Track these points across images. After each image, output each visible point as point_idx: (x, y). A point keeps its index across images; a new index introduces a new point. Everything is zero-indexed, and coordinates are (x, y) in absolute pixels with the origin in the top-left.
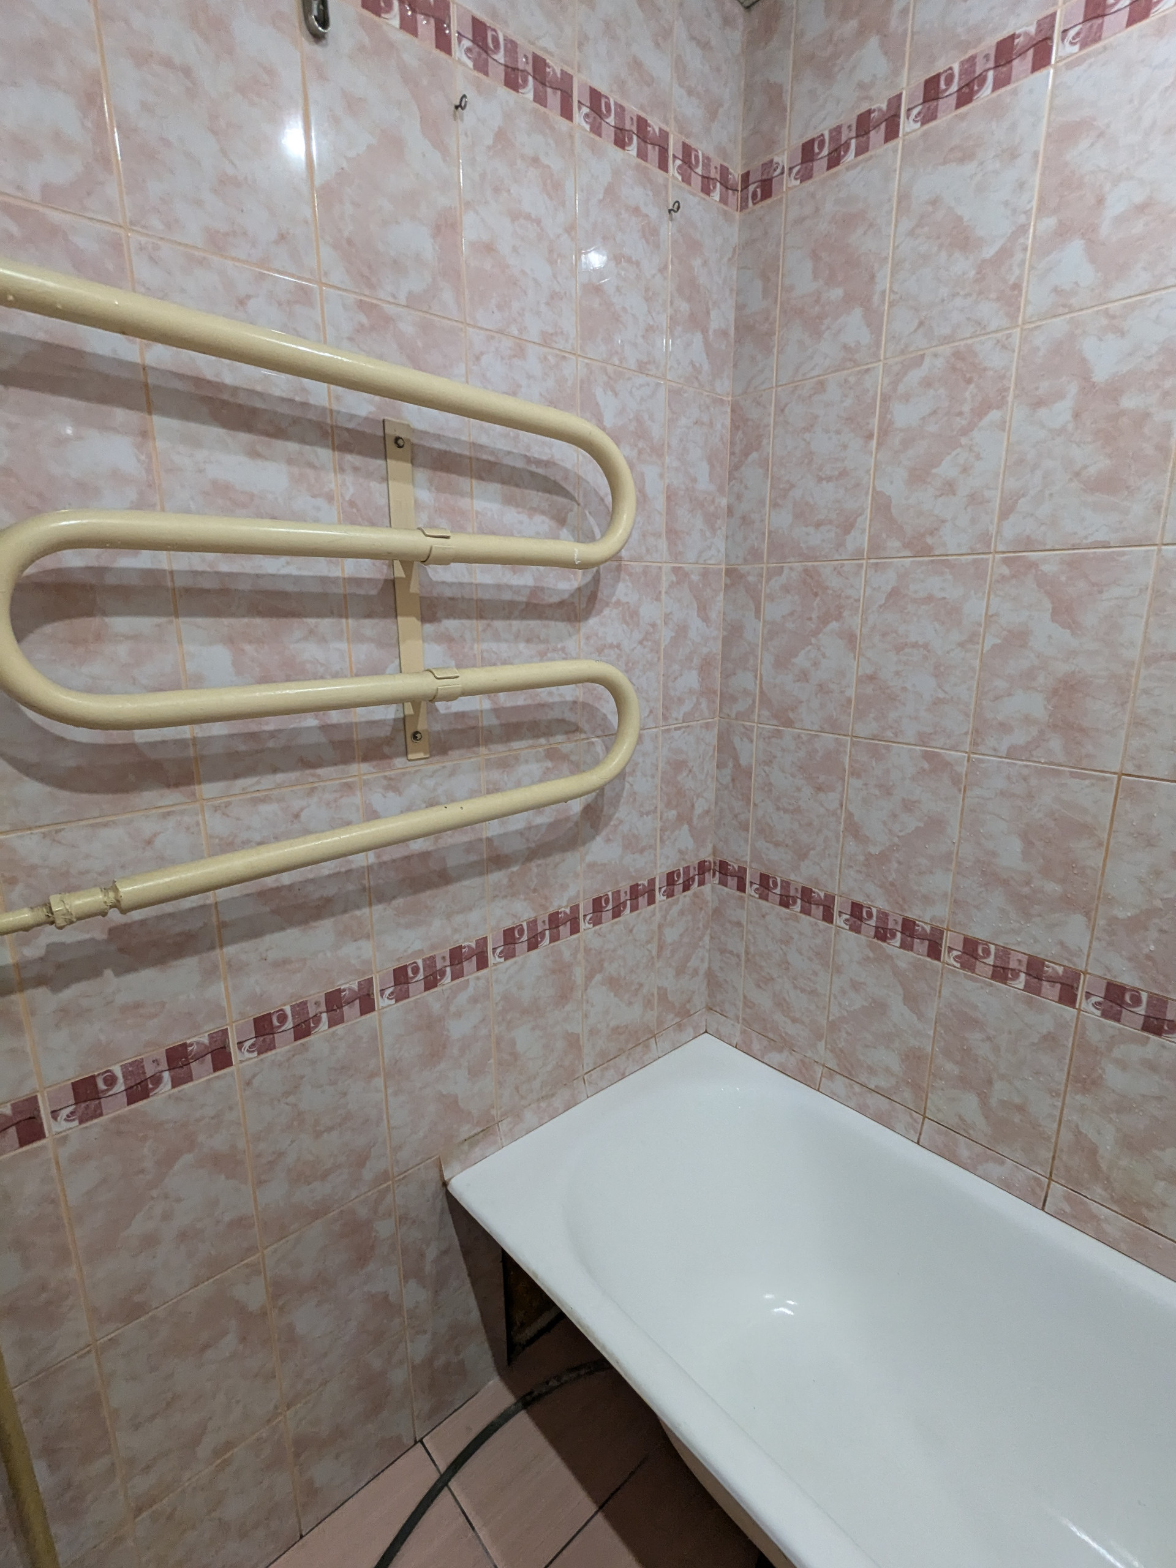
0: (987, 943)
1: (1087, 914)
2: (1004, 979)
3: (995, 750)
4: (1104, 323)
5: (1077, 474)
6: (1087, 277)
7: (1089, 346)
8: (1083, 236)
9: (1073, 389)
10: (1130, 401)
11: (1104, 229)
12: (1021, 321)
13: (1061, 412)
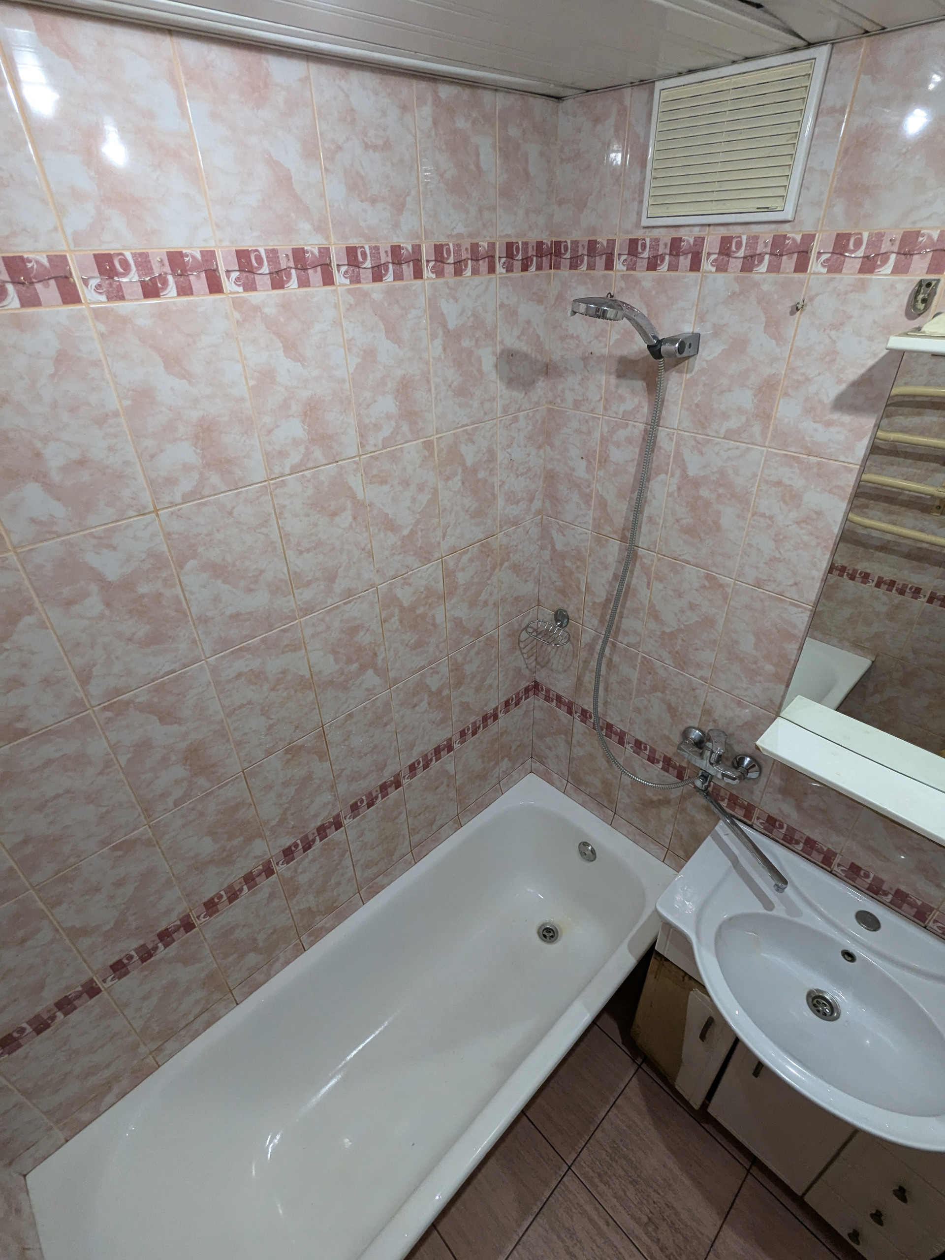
0: (217, 894)
1: (260, 836)
2: (236, 898)
3: (165, 810)
4: (95, 541)
5: (130, 640)
6: (59, 510)
7: (91, 558)
8: (36, 480)
9: (94, 588)
10: (143, 589)
11: (55, 476)
12: (9, 547)
13: (94, 604)
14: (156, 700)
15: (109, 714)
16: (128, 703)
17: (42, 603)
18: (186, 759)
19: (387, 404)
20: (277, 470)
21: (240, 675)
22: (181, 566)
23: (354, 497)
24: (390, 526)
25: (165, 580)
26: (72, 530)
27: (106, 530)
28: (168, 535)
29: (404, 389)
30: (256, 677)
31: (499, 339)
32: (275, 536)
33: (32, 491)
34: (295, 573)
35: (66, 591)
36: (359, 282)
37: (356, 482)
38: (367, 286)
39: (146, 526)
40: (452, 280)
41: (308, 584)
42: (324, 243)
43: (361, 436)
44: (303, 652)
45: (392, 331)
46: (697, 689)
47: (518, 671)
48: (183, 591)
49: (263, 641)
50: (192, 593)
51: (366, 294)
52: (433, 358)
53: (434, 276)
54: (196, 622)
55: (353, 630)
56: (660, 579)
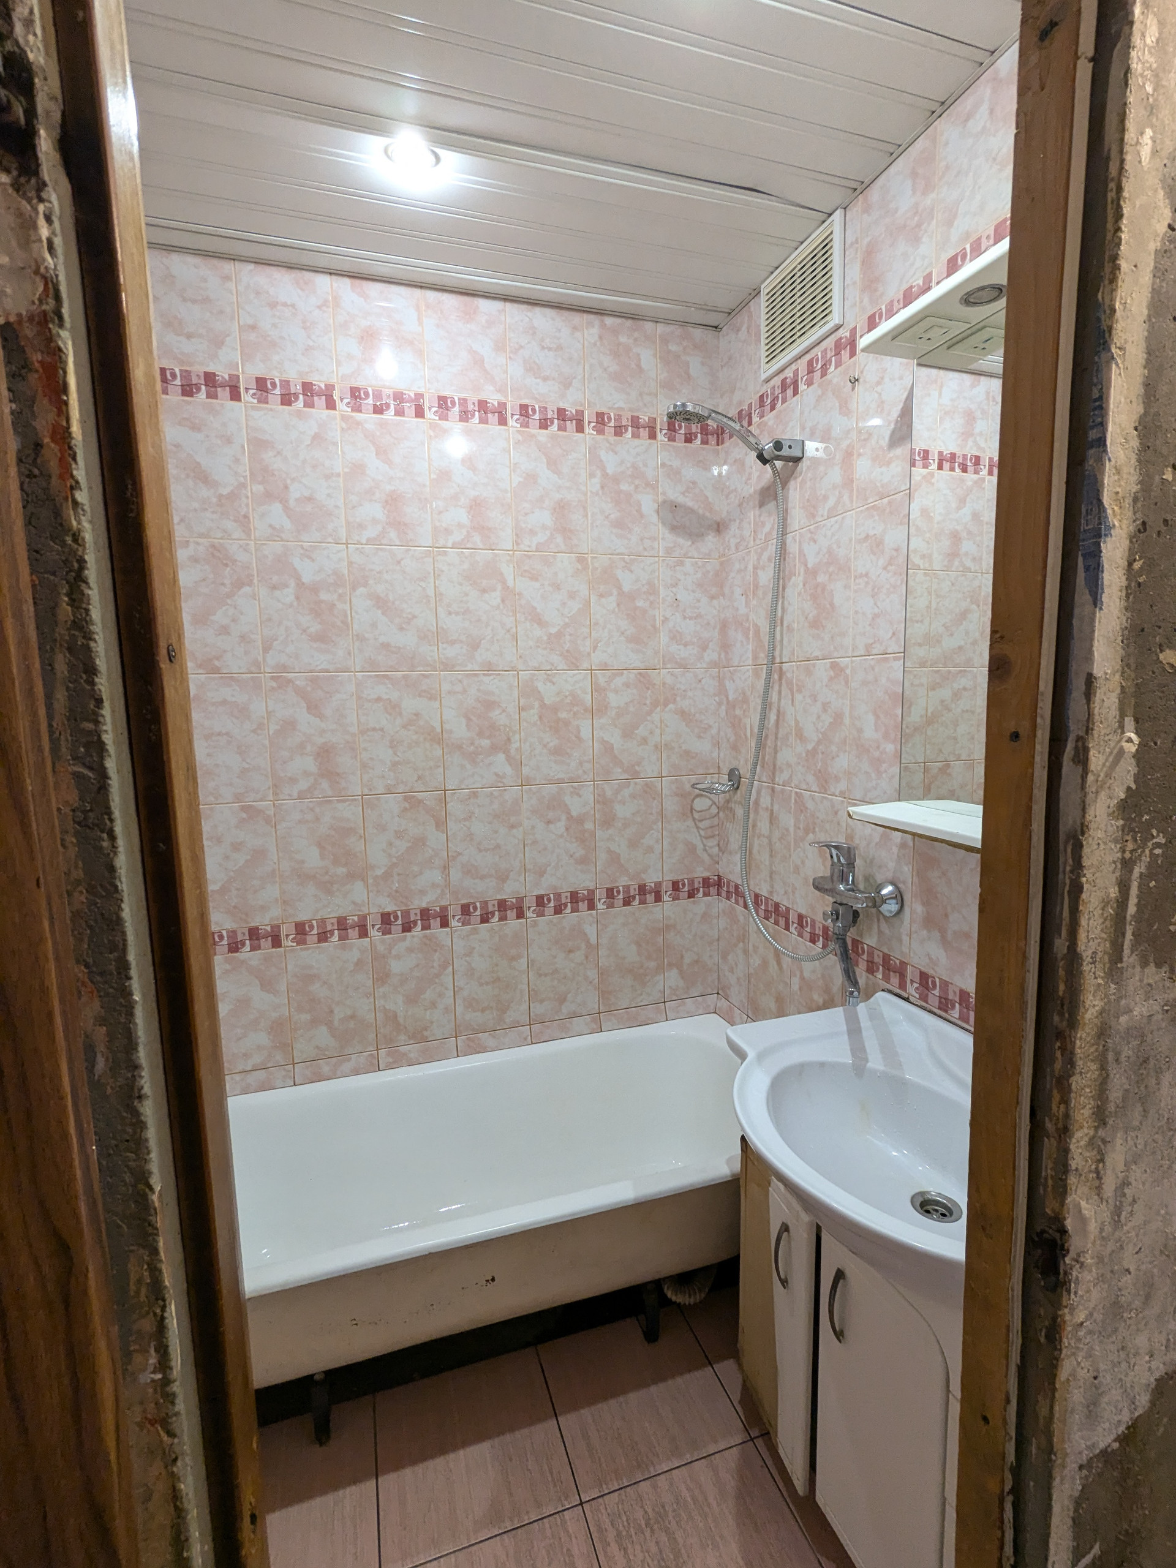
0: (310, 921)
1: (363, 880)
2: (325, 940)
3: (290, 795)
4: (302, 552)
5: (304, 631)
6: (287, 524)
7: (297, 562)
8: (281, 502)
9: (292, 583)
10: (324, 596)
11: (292, 503)
12: (253, 538)
13: (288, 595)
14: (309, 689)
15: (274, 684)
16: (289, 681)
17: (259, 581)
18: (318, 754)
19: (543, 517)
20: (441, 543)
21: (379, 699)
22: (354, 589)
23: (504, 582)
24: (538, 620)
25: (340, 596)
26: (292, 539)
27: (311, 546)
28: (350, 563)
29: (561, 509)
30: (393, 708)
31: (660, 490)
32: (431, 592)
33: (277, 507)
34: (442, 628)
35: (275, 579)
36: (528, 427)
37: (508, 571)
38: (534, 430)
39: (339, 551)
40: (612, 439)
41: (453, 643)
42: (503, 399)
43: (517, 535)
44: (437, 704)
45: (553, 464)
47: (691, 849)
48: (351, 609)
49: (405, 677)
50: (356, 612)
51: (533, 436)
52: (591, 492)
53: (595, 433)
54: (355, 638)
55: (490, 705)
56: (799, 691)
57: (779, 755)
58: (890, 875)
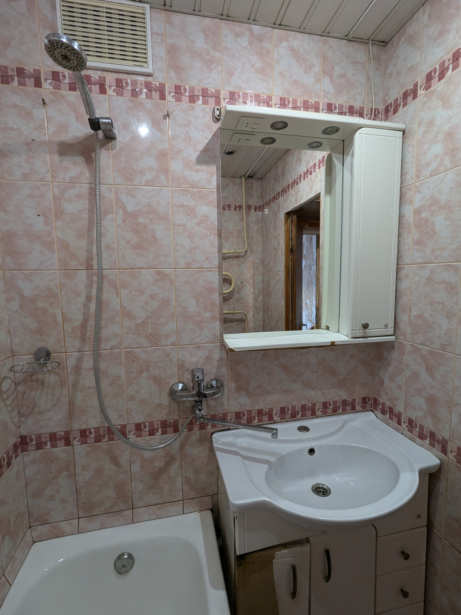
46: (170, 353)
56: (125, 287)
57: (103, 331)
58: (213, 377)
